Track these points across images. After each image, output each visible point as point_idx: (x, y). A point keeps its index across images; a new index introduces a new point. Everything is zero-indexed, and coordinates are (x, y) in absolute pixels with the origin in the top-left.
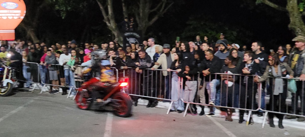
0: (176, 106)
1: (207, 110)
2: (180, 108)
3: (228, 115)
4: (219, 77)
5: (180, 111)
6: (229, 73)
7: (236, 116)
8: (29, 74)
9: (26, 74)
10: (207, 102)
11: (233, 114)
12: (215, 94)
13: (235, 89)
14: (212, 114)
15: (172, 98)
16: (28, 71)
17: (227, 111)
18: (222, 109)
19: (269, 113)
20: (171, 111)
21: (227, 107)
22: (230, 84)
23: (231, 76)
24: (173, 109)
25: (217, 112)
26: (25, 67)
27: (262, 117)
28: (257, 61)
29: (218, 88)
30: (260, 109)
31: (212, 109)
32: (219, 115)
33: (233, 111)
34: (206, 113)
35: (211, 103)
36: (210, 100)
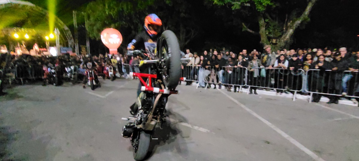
0: (201, 84)
1: (217, 86)
2: (204, 85)
3: (229, 88)
4: (224, 69)
5: (203, 87)
6: (230, 66)
7: (232, 89)
8: (125, 70)
9: (124, 70)
10: (218, 81)
11: (232, 88)
12: (222, 78)
13: (233, 75)
14: (220, 88)
15: (199, 80)
16: (125, 68)
17: (228, 87)
18: (225, 86)
19: (251, 87)
20: (199, 87)
21: (228, 84)
22: (230, 72)
23: (231, 68)
24: (200, 86)
25: (223, 87)
26: (123, 67)
27: (247, 89)
28: (244, 60)
29: (224, 74)
30: (246, 85)
31: (220, 85)
32: (224, 89)
33: (231, 86)
34: (217, 88)
35: (220, 82)
36: (219, 81)
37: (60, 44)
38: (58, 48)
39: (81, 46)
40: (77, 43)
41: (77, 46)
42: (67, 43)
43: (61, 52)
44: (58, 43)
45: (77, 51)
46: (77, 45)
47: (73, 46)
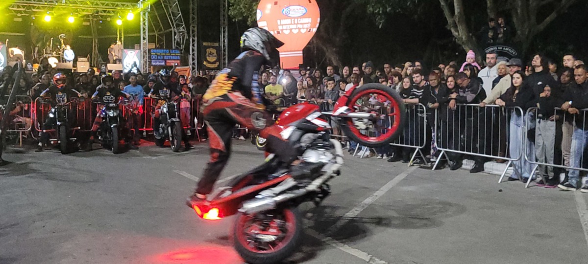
37: (151, 39)
38: (145, 52)
39: (205, 44)
40: (194, 36)
41: (193, 45)
42: (169, 36)
43: (150, 65)
44: (144, 39)
45: (193, 59)
46: (193, 41)
47: (182, 47)
